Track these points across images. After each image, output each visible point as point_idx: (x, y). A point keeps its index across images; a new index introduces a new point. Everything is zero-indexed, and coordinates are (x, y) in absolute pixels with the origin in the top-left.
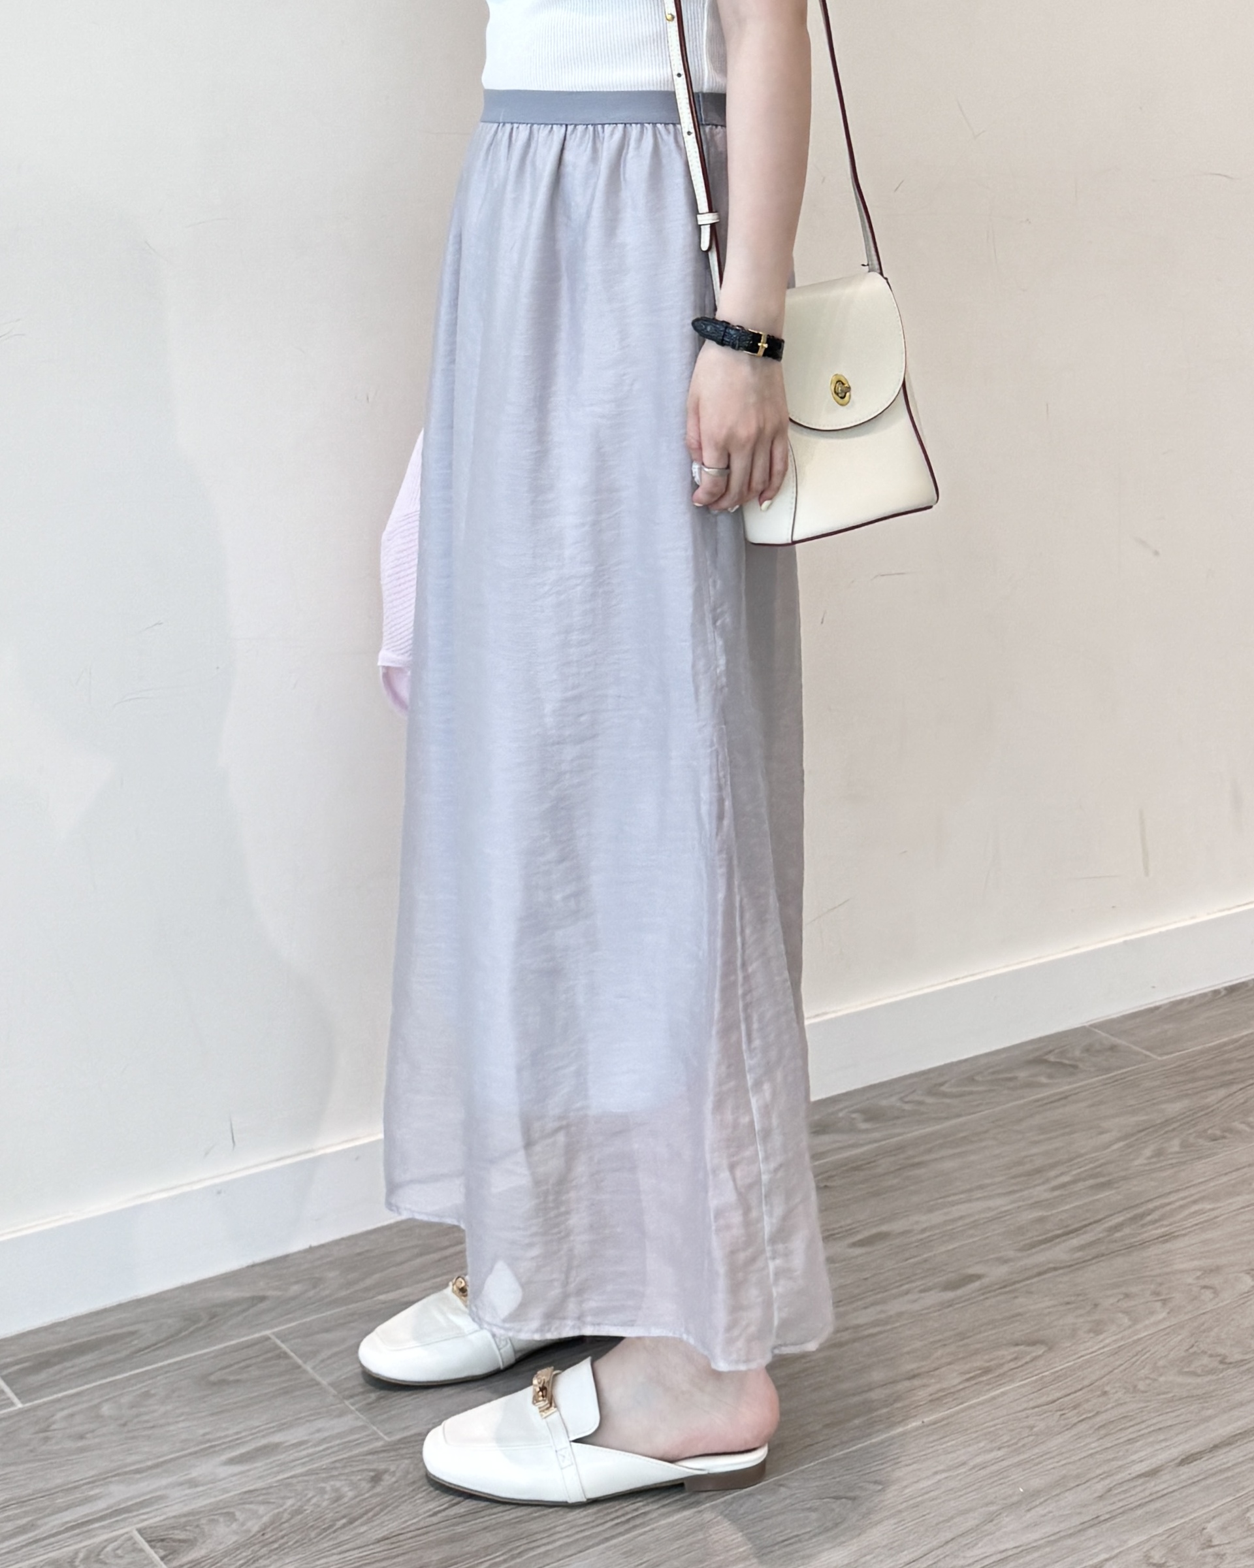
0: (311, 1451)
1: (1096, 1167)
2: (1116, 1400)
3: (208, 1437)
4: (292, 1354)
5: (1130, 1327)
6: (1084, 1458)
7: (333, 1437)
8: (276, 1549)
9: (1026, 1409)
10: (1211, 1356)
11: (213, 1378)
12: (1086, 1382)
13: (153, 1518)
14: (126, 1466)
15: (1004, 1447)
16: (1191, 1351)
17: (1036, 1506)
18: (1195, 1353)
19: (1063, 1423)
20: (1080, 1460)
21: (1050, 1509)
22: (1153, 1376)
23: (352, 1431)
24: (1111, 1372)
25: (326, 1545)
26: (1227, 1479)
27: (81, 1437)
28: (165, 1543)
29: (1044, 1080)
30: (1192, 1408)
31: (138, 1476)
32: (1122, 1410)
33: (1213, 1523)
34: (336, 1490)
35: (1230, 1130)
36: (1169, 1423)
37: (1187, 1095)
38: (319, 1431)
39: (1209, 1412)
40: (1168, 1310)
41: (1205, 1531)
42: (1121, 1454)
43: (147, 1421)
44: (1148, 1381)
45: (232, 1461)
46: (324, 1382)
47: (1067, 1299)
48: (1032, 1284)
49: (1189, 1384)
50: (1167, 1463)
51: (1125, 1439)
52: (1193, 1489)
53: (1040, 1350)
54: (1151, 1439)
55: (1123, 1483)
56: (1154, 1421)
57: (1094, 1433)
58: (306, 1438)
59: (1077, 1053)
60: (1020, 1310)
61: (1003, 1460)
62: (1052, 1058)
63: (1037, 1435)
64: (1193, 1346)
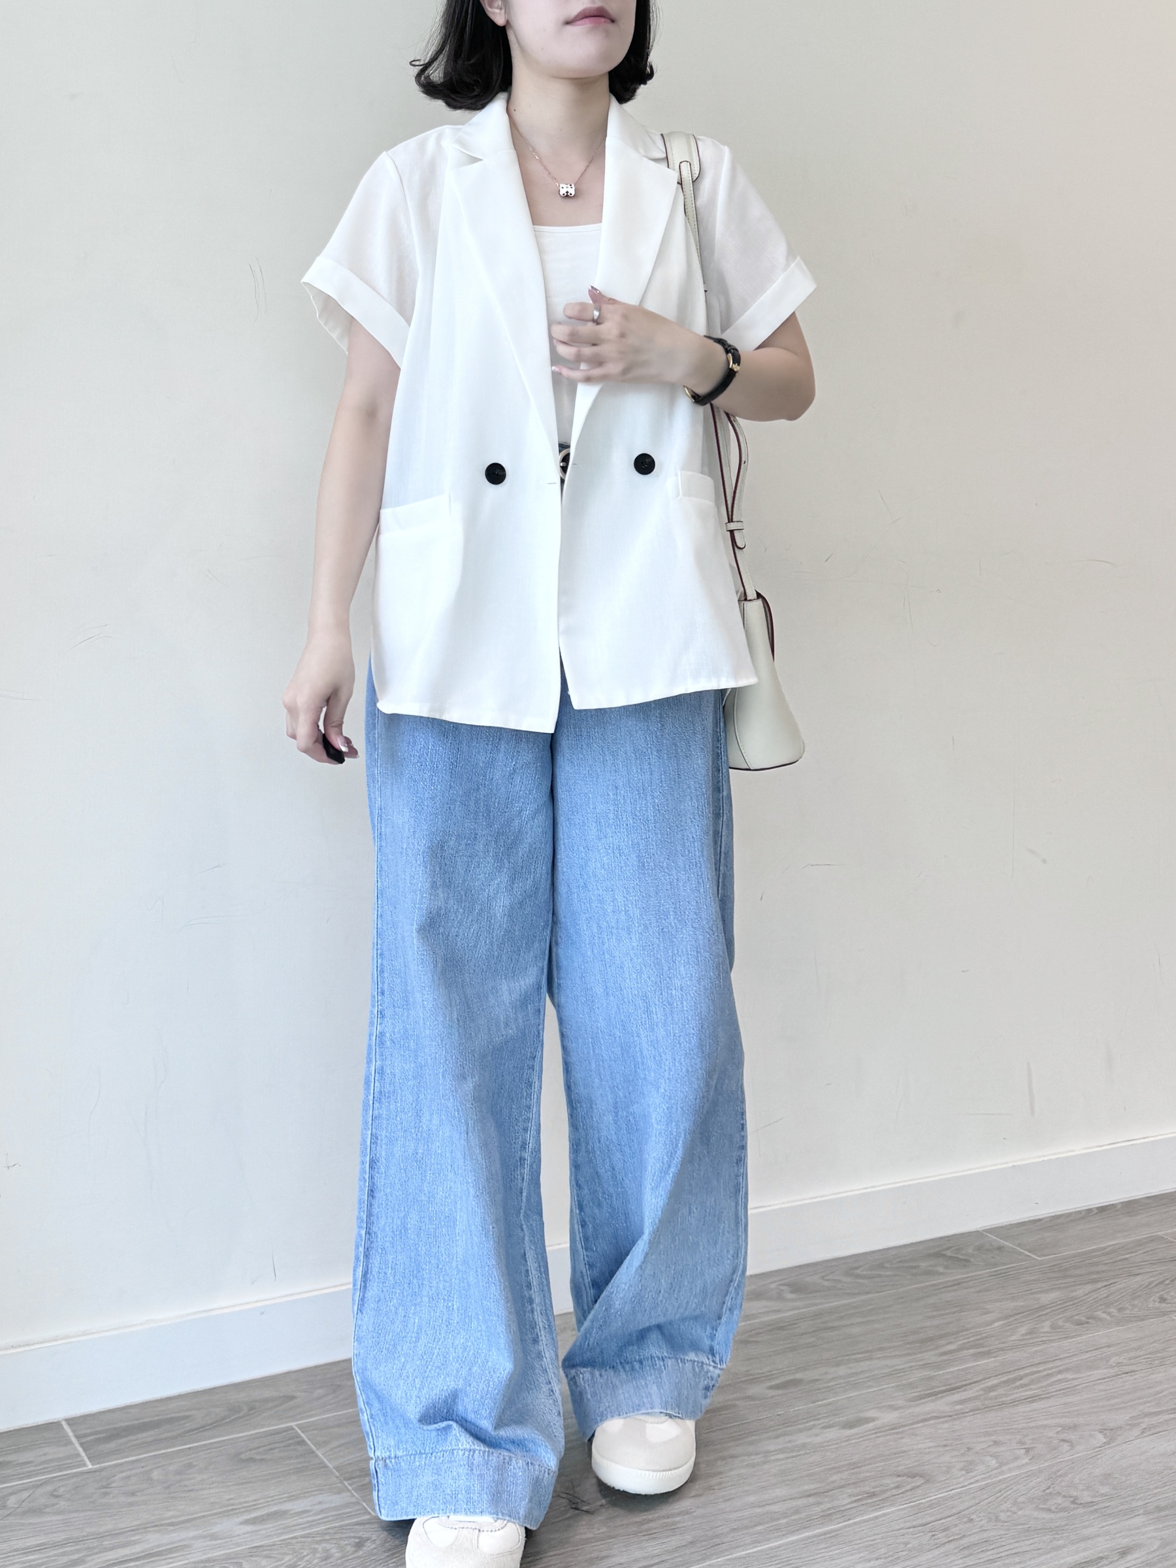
0: (311, 1518)
3: (232, 1501)
4: (309, 1442)
7: (330, 1509)
11: (243, 1456)
13: (178, 1562)
16: (1048, 1491)
18: (1050, 1493)
23: (346, 1505)
27: (133, 1494)
29: (941, 1270)
30: (1045, 1538)
34: (326, 1550)
35: (1093, 1317)
36: (1024, 1549)
38: (320, 1503)
39: (1060, 1543)
45: (246, 1522)
46: (331, 1465)
57: (958, 1552)
58: (308, 1508)
59: (970, 1251)
62: (949, 1253)
63: (910, 1550)
64: (1049, 1488)
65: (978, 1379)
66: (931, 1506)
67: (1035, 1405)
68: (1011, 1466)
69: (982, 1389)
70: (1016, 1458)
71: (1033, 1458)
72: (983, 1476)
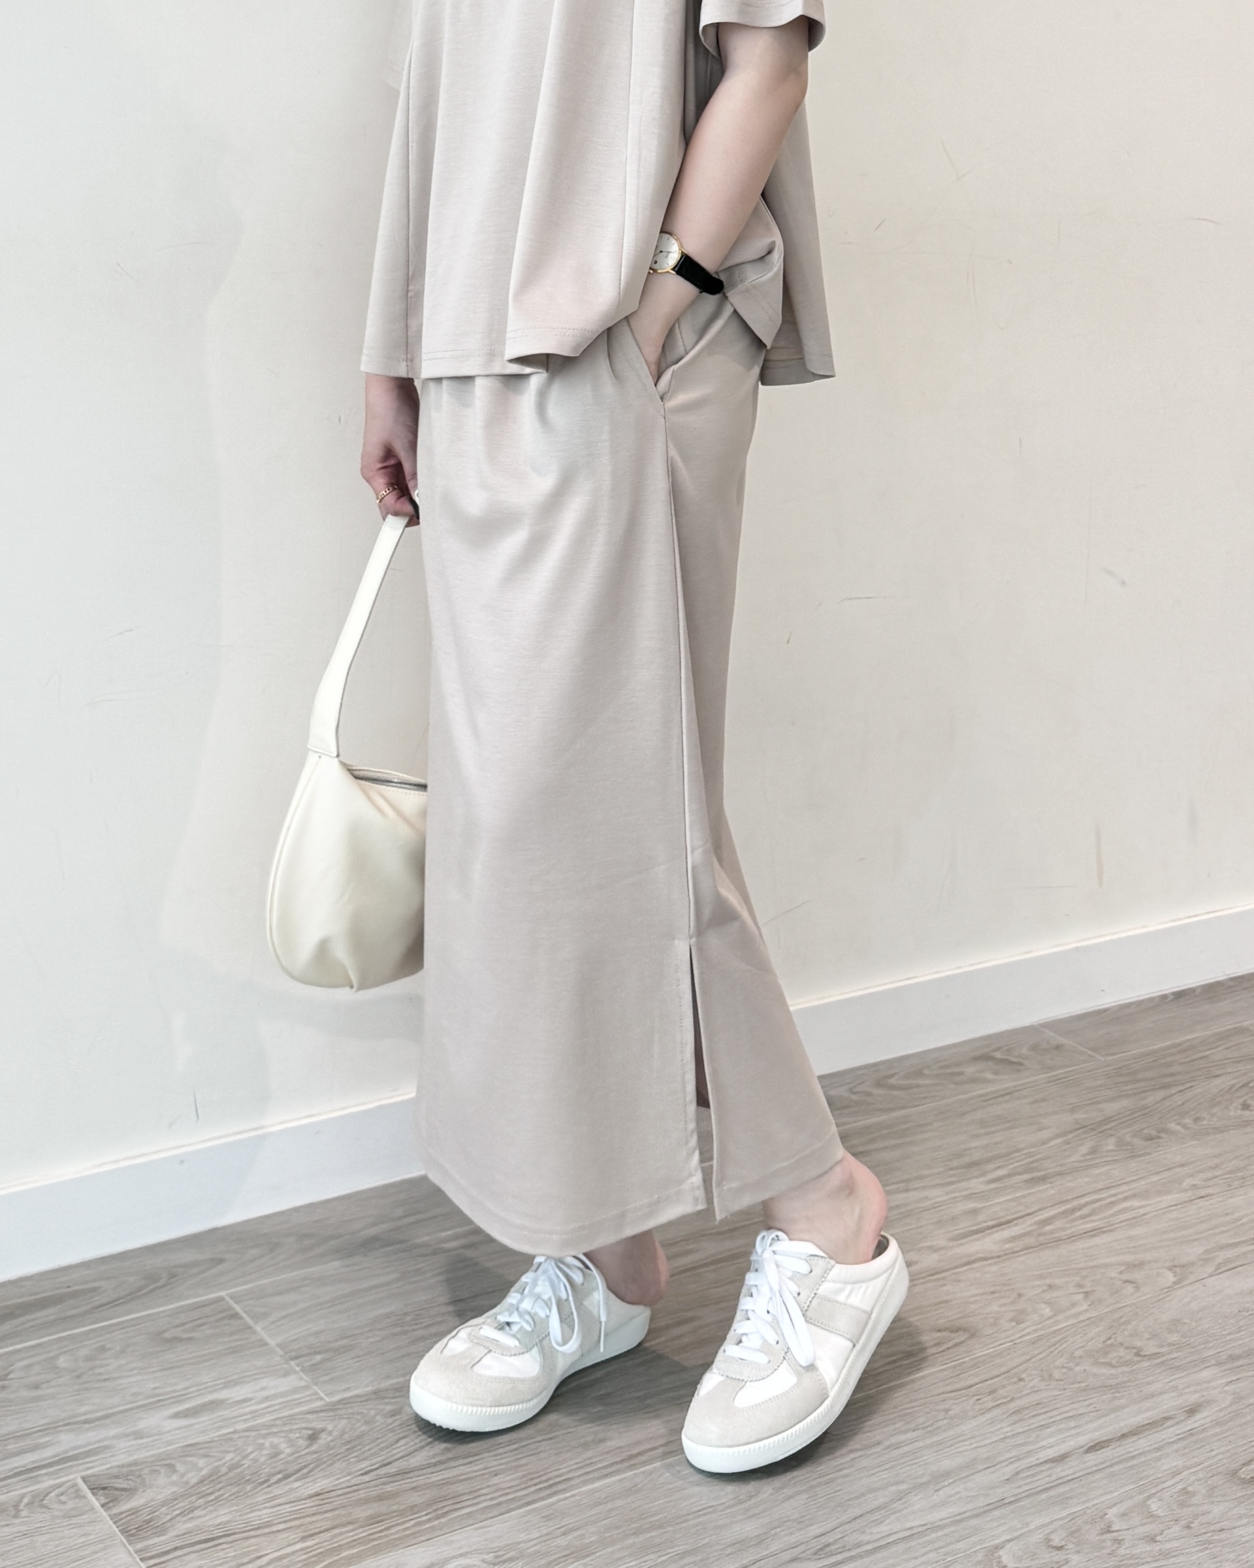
0: (255, 1408)
1: (1033, 1162)
2: (1032, 1387)
3: (157, 1391)
4: (244, 1315)
5: (1051, 1317)
6: (995, 1442)
7: (275, 1396)
8: (212, 1500)
9: (943, 1393)
10: (1127, 1348)
11: (167, 1335)
12: (1003, 1369)
13: (98, 1467)
14: (76, 1416)
15: (918, 1429)
16: (1109, 1342)
17: (945, 1486)
18: (1112, 1345)
19: (977, 1407)
20: (991, 1443)
21: (957, 1490)
22: (1071, 1365)
23: (295, 1390)
24: (1030, 1359)
25: (260, 1499)
26: (1132, 1467)
27: (37, 1387)
28: (106, 1491)
29: (989, 1076)
30: (1104, 1397)
31: (87, 1426)
32: (1036, 1397)
33: (1115, 1509)
34: (273, 1446)
35: (1165, 1131)
36: (1081, 1411)
37: (1127, 1096)
38: (263, 1389)
39: (1123, 1401)
40: (1089, 1303)
41: (1106, 1516)
42: (1031, 1439)
43: (100, 1374)
44: (1064, 1370)
45: (176, 1416)
46: (272, 1342)
47: (992, 1289)
48: (960, 1273)
49: (1103, 1375)
50: (1075, 1449)
51: (1037, 1425)
52: (1098, 1476)
53: (961, 1337)
54: (1063, 1426)
55: (1030, 1467)
56: (1067, 1409)
57: (1007, 1418)
58: (250, 1396)
59: (1024, 1051)
60: (946, 1298)
61: (916, 1441)
62: (998, 1055)
63: (952, 1418)
64: (1110, 1338)
65: (1032, 1210)
66: (975, 1366)
67: (1097, 1240)
68: (1068, 1313)
69: (1036, 1223)
70: (1074, 1305)
71: (1093, 1302)
72: (1034, 1328)
